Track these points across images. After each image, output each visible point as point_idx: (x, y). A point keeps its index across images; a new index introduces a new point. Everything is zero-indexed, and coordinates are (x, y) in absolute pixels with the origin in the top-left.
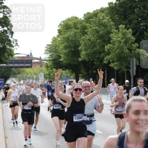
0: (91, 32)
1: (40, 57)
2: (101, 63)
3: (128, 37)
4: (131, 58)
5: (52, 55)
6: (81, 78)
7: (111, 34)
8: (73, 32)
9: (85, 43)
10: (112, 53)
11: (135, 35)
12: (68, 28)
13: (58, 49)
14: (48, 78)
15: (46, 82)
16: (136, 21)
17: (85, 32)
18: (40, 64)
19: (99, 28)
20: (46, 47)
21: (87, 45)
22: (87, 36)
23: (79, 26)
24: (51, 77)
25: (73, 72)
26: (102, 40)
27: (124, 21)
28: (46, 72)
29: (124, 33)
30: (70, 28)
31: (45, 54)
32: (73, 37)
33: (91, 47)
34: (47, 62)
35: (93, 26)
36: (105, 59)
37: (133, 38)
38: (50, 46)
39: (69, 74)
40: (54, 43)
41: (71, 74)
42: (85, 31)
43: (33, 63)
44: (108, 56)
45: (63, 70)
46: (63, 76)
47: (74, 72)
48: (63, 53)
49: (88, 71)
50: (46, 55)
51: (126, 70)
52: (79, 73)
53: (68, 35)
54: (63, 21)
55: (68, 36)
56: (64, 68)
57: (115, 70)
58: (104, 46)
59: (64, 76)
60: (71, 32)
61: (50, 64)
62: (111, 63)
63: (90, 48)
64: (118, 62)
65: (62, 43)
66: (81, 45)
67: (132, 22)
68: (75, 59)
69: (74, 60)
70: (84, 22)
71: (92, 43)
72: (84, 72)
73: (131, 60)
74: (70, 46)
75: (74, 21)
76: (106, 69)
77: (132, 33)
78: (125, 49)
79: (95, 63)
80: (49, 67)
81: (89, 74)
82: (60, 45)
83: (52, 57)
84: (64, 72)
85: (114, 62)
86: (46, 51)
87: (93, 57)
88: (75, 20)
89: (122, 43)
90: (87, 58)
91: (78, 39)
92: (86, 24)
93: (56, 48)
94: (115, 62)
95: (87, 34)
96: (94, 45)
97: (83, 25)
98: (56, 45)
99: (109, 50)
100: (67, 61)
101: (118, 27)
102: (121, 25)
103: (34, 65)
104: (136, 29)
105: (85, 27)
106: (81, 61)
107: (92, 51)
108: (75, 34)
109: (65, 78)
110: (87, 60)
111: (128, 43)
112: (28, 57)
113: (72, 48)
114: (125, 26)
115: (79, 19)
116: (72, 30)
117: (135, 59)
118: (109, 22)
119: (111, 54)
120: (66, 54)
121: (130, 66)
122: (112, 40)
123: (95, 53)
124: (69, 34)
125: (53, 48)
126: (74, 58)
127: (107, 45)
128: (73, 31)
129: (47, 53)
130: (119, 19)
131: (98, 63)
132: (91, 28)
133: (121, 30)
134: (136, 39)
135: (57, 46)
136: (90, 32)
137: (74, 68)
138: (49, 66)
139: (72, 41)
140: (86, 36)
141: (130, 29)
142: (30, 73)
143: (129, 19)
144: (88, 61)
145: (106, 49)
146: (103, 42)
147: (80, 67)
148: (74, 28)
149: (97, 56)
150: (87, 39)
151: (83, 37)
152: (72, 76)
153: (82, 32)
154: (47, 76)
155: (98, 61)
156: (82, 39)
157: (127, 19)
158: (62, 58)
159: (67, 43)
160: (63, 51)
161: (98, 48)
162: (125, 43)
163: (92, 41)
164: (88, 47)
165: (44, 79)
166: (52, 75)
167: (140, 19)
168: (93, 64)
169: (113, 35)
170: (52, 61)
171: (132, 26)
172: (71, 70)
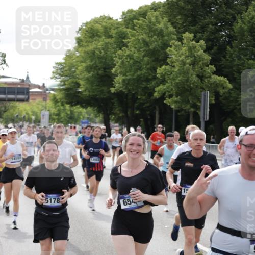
0: (134, 43)
1: (44, 84)
2: (149, 99)
3: (197, 55)
4: (201, 92)
5: (64, 81)
6: (113, 122)
7: (169, 48)
8: (101, 43)
9: (123, 61)
10: (169, 81)
11: (210, 51)
12: (94, 35)
13: (75, 71)
14: (56, 121)
15: (52, 126)
16: (213, 27)
17: (123, 42)
19: (149, 37)
20: (54, 67)
21: (126, 65)
22: (127, 49)
23: (113, 32)
24: (62, 118)
25: (99, 112)
26: (154, 58)
27: (192, 26)
28: (54, 110)
29: (191, 47)
30: (97, 35)
31: (52, 78)
32: (102, 51)
33: (133, 70)
34: (55, 93)
35: (138, 33)
36: (157, 89)
37: (207, 57)
38: (61, 65)
39: (92, 115)
40: (69, 60)
41: (96, 115)
42: (124, 40)
43: (30, 94)
44: (161, 85)
45: (83, 107)
46: (81, 117)
47: (102, 112)
48: (83, 78)
49: (126, 112)
50: (54, 80)
51: (192, 110)
52: (110, 114)
53: (94, 48)
54: (85, 22)
56: (84, 105)
57: (174, 110)
58: (155, 70)
59: (84, 117)
60: (99, 42)
61: (60, 96)
62: (167, 99)
63: (130, 71)
64: (179, 97)
65: (83, 60)
66: (115, 65)
67: (207, 30)
68: (105, 88)
69: (103, 90)
70: (122, 25)
71: (135, 62)
72: (118, 112)
73: (201, 95)
74: (97, 67)
75: (104, 24)
76: (157, 108)
77: (205, 47)
78: (192, 75)
80: (58, 102)
81: (127, 116)
82: (79, 64)
83: (64, 85)
84: (84, 110)
85: (171, 96)
86: (54, 74)
87: (134, 88)
88: (106, 23)
89: (188, 65)
90: (124, 87)
91: (110, 55)
92: (125, 30)
93: (72, 68)
94: (174, 97)
95: (127, 47)
96: (138, 66)
97: (121, 32)
98: (72, 64)
99: (163, 75)
100: (89, 91)
101: (182, 37)
102: (187, 33)
103: (33, 98)
104: (212, 40)
105: (124, 35)
106: (114, 93)
107: (135, 77)
108: (105, 46)
109: (86, 121)
110: (124, 91)
111: (198, 64)
112: (22, 83)
113: (99, 69)
114: (193, 35)
115: (114, 21)
116: (100, 40)
117: (208, 92)
118: (167, 28)
119: (167, 83)
120: (89, 81)
121: (199, 104)
122: (170, 59)
123: (139, 80)
124: (95, 46)
125: (66, 69)
126: (103, 88)
127: (160, 67)
128: (103, 41)
129: (56, 78)
130: (183, 23)
131: (144, 98)
132: (134, 37)
133: (185, 41)
134: (212, 57)
135: (74, 66)
136: (132, 44)
137: (102, 104)
138: (59, 100)
139: (100, 58)
140: (125, 50)
141: (201, 40)
142: (25, 110)
143: (201, 24)
144: (127, 93)
145: (159, 73)
146: (154, 61)
147: (113, 103)
148: (105, 36)
149: (143, 84)
150: (125, 55)
151: (120, 52)
152: (99, 118)
153: (118, 44)
154: (54, 117)
155: (143, 94)
156: (118, 54)
157: (197, 23)
158: (81, 86)
159: (92, 61)
160: (83, 75)
161: (145, 71)
162: (192, 65)
163: (135, 58)
164: (128, 69)
165: (49, 122)
166: (62, 115)
167: (220, 24)
168: (134, 99)
169: (172, 49)
170: (64, 92)
171: (206, 35)
172: (96, 108)
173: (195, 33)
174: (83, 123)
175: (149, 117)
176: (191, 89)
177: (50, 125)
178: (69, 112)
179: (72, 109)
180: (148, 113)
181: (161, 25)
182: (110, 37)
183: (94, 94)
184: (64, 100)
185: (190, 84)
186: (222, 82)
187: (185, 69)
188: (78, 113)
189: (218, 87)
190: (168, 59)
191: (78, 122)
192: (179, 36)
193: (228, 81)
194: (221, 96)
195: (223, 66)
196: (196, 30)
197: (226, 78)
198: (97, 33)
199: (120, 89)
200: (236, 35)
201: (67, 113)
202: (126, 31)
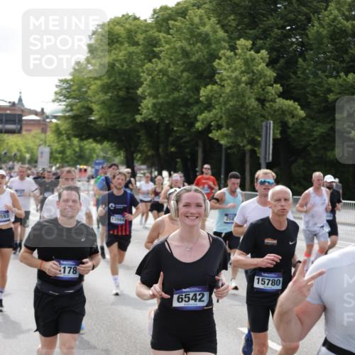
0: (169, 52)
1: (43, 110)
2: (189, 131)
3: (257, 70)
4: (262, 121)
5: (71, 105)
6: (139, 163)
7: (217, 61)
8: (123, 52)
9: (153, 78)
10: (217, 107)
11: (275, 65)
12: (113, 41)
13: (86, 92)
14: (59, 161)
15: (54, 169)
16: (280, 31)
17: (154, 51)
18: (42, 127)
19: (190, 44)
20: (57, 86)
21: (157, 83)
22: (159, 62)
23: (140, 37)
24: (67, 157)
25: (119, 148)
26: (196, 75)
27: (250, 30)
28: (56, 146)
29: (248, 60)
30: (117, 42)
31: (53, 101)
32: (125, 64)
33: (167, 90)
34: (58, 122)
35: (174, 39)
36: (200, 117)
37: (271, 73)
38: (67, 83)
39: (110, 153)
40: (78, 76)
41: (115, 153)
42: (155, 49)
43: (24, 122)
44: (206, 112)
45: (96, 141)
46: (95, 156)
47: (124, 149)
48: (97, 101)
49: (156, 149)
50: (56, 104)
51: (249, 147)
52: (134, 152)
53: (114, 60)
55: (111, 61)
56: (98, 138)
57: (224, 147)
58: (197, 90)
59: (98, 156)
60: (120, 51)
61: (64, 126)
62: (214, 131)
63: (163, 91)
64: (231, 129)
66: (142, 83)
67: (270, 34)
68: (128, 116)
69: (125, 118)
70: (152, 28)
71: (170, 80)
72: (146, 149)
73: (262, 126)
74: (117, 85)
75: (127, 26)
76: (200, 143)
77: (267, 60)
78: (249, 98)
79: (175, 129)
80: (62, 134)
81: (158, 154)
82: (92, 82)
83: (71, 110)
84: (98, 147)
85: (219, 127)
86: (58, 96)
87: (169, 115)
88: (131, 24)
89: (243, 85)
90: (155, 114)
91: (136, 69)
92: (156, 34)
93: (82, 88)
94: (224, 129)
95: (159, 58)
96: (174, 85)
97: (150, 37)
98: (82, 81)
99: (209, 99)
100: (106, 120)
101: (236, 44)
102: (242, 39)
103: (29, 128)
104: (278, 50)
105: (155, 42)
106: (141, 123)
107: (169, 100)
108: (129, 56)
109: (101, 161)
110: (154, 119)
111: (257, 83)
112: (13, 108)
113: (120, 89)
114: (251, 42)
115: (142, 22)
116: (122, 48)
117: (272, 122)
118: (215, 32)
119: (215, 108)
120: (106, 105)
121: (259, 139)
122: (220, 76)
123: (175, 104)
124: (114, 57)
125: (74, 88)
126: (125, 115)
127: (205, 87)
129: (60, 101)
130: (238, 25)
131: (182, 129)
132: (169, 44)
133: (240, 51)
134: (277, 74)
135: (85, 85)
136: (167, 54)
137: (123, 138)
138: (64, 132)
139: (121, 73)
140: (157, 63)
141: (263, 49)
142: (17, 145)
143: (261, 26)
144: (159, 123)
145: (204, 96)
146: (196, 78)
147: (139, 137)
148: (129, 43)
149: (182, 111)
150: (157, 69)
151: (149, 65)
152: (119, 157)
153: (147, 54)
154: (57, 155)
155: (181, 123)
156: (147, 69)
157: (257, 26)
158: (94, 113)
159: (110, 78)
160: (97, 97)
161: (184, 92)
162: (250, 84)
163: (170, 74)
164: (160, 89)
165: (50, 163)
166: (69, 152)
167: (288, 28)
168: (169, 131)
169: (222, 62)
170: (70, 120)
171: (269, 43)
172: (115, 143)
173: (254, 39)
174: (96, 164)
175: (189, 157)
176: (248, 118)
177: (51, 167)
178: (77, 149)
179: (82, 144)
180: (187, 150)
181: (207, 29)
182: (136, 44)
183: (112, 123)
184: (70, 132)
185: (247, 111)
186: (292, 108)
187: (240, 90)
188: (91, 150)
189: (285, 115)
190: (217, 75)
191: (90, 163)
192: (231, 44)
193: (299, 107)
194: (290, 128)
195: (293, 86)
196: (256, 36)
197: (297, 103)
198: (117, 39)
199: (149, 117)
200: (311, 42)
201: (74, 150)
202: (158, 36)
